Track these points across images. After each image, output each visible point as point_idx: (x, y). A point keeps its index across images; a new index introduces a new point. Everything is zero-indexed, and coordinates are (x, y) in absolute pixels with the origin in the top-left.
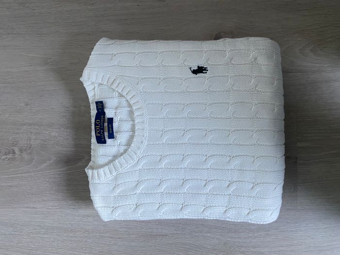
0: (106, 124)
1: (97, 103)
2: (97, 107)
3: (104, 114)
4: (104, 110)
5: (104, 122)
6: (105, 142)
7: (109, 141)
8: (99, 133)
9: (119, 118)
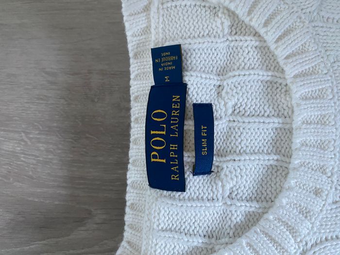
0: (189, 125)
1: (156, 53)
2: (156, 66)
3: (182, 89)
4: (181, 77)
5: (182, 118)
6: (180, 186)
7: (194, 182)
8: (163, 154)
9: (230, 104)
